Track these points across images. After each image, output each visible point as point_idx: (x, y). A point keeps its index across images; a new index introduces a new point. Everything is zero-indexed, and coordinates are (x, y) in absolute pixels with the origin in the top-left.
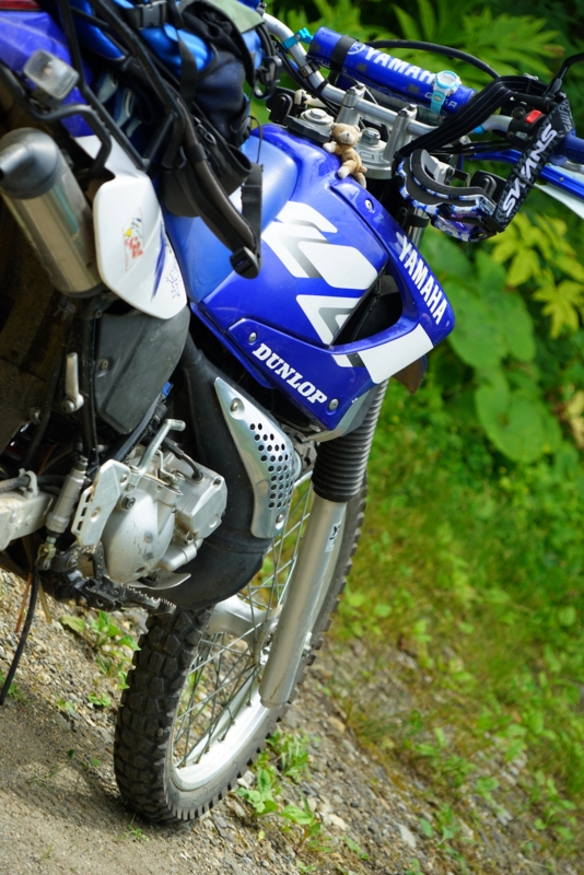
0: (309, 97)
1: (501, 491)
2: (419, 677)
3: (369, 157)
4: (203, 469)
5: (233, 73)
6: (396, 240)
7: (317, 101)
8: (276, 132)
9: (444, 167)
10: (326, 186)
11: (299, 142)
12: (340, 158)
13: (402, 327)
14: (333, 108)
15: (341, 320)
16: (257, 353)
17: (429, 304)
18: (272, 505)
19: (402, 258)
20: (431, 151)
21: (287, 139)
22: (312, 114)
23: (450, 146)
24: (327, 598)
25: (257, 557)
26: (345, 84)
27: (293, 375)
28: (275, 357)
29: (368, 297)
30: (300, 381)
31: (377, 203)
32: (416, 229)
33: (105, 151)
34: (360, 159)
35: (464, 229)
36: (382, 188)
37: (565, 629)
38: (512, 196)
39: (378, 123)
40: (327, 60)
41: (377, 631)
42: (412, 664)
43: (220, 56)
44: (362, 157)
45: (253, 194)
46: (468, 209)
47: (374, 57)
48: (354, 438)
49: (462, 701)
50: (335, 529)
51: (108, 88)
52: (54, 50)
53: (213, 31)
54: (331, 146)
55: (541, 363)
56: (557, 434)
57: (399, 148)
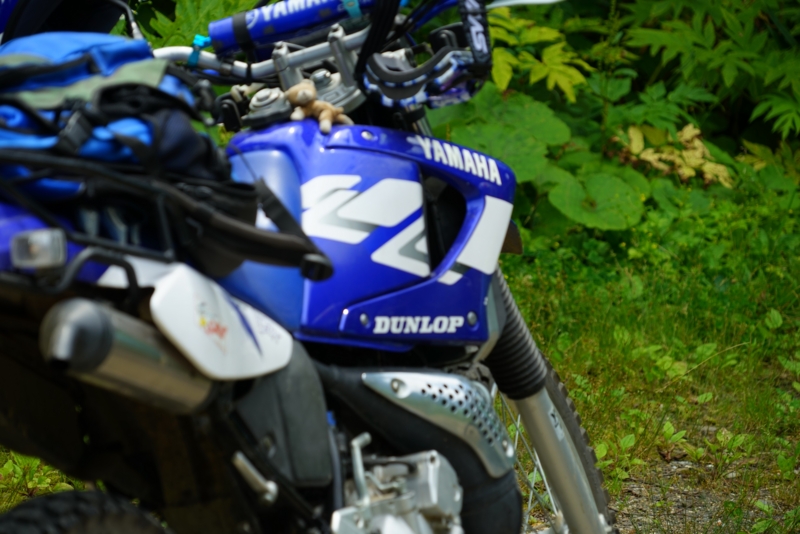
0: (244, 88)
1: (634, 261)
2: (701, 471)
3: (333, 96)
4: (413, 458)
5: (177, 124)
6: (411, 146)
7: (255, 86)
8: (243, 139)
9: (400, 54)
10: (322, 150)
11: (269, 132)
12: (313, 118)
13: (474, 212)
14: (272, 80)
15: (422, 246)
16: (378, 330)
17: (480, 175)
18: (490, 441)
19: (428, 155)
20: (380, 51)
21: (258, 138)
22: (259, 100)
23: (391, 34)
24: (589, 475)
25: (513, 492)
26: (266, 54)
27: (420, 324)
28: (395, 320)
29: (428, 210)
30: (431, 322)
31: (372, 128)
32: (419, 122)
33: (131, 274)
34: (329, 105)
35: (459, 91)
36: (365, 113)
37: (780, 331)
38: (477, 33)
39: (318, 63)
40: (235, 47)
41: (638, 461)
42: (687, 465)
43: (157, 120)
44: (329, 101)
45: (273, 207)
46: (450, 73)
47: (272, 13)
48: (509, 330)
49: (752, 461)
50: (553, 416)
51: (91, 220)
52: (23, 227)
53: (135, 104)
54: (298, 114)
55: (579, 132)
56: (640, 178)
57: (352, 69)
